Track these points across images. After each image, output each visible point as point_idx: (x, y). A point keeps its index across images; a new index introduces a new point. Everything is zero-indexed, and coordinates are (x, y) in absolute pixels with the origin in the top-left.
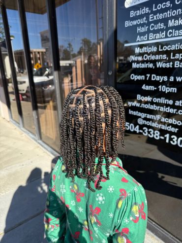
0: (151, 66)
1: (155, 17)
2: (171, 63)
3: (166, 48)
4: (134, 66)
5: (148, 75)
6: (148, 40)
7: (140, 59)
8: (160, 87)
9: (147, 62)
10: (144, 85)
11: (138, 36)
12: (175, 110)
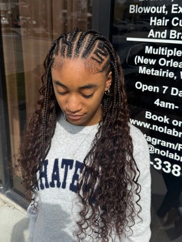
0: (171, 75)
4: (142, 70)
6: (168, 38)
9: (165, 68)
10: (158, 100)
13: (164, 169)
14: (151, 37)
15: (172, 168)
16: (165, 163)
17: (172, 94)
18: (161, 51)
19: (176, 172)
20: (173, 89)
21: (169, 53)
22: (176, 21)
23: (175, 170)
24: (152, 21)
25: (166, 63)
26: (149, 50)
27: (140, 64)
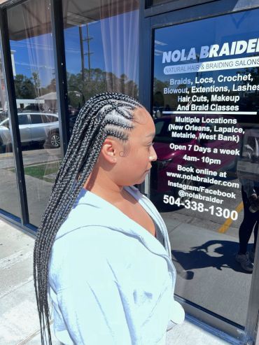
0: (193, 136)
1: (197, 89)
2: (215, 136)
3: (209, 121)
4: (174, 135)
5: (190, 146)
6: (190, 110)
7: (181, 128)
8: (203, 158)
9: (189, 132)
10: (186, 156)
11: (179, 105)
12: (220, 181)
13: (192, 208)
14: (179, 110)
15: (197, 206)
16: (193, 203)
17: (195, 150)
18: (186, 120)
19: (201, 209)
20: (195, 146)
21: (191, 121)
22: (195, 98)
23: (200, 207)
24: (179, 99)
25: (190, 128)
26: (178, 119)
27: (172, 130)
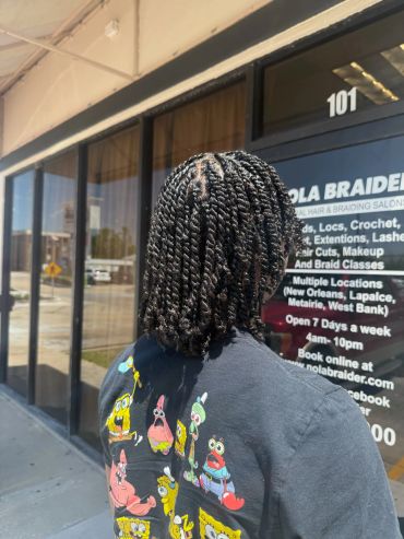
0: (320, 305)
1: (323, 240)
2: (351, 306)
3: (341, 283)
4: (292, 302)
5: (316, 320)
6: (314, 268)
7: (301, 293)
8: (336, 339)
9: (313, 299)
10: (310, 334)
11: (298, 261)
12: (363, 377)
14: (298, 268)
17: (323, 326)
18: (308, 281)
20: (323, 320)
21: (316, 282)
22: (319, 252)
25: (314, 293)
26: (297, 280)
27: (289, 296)
